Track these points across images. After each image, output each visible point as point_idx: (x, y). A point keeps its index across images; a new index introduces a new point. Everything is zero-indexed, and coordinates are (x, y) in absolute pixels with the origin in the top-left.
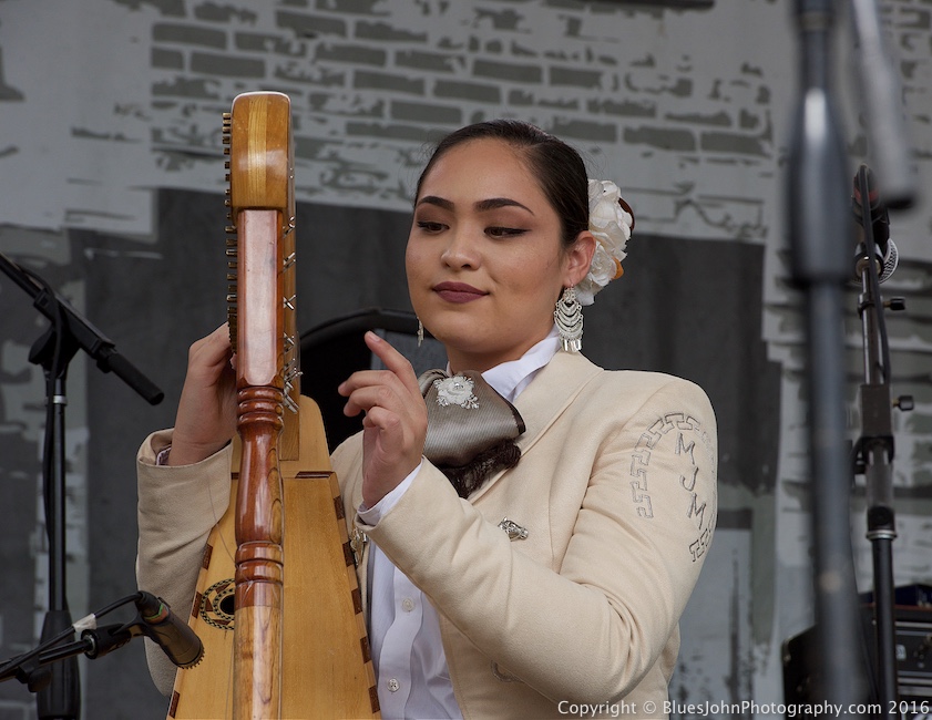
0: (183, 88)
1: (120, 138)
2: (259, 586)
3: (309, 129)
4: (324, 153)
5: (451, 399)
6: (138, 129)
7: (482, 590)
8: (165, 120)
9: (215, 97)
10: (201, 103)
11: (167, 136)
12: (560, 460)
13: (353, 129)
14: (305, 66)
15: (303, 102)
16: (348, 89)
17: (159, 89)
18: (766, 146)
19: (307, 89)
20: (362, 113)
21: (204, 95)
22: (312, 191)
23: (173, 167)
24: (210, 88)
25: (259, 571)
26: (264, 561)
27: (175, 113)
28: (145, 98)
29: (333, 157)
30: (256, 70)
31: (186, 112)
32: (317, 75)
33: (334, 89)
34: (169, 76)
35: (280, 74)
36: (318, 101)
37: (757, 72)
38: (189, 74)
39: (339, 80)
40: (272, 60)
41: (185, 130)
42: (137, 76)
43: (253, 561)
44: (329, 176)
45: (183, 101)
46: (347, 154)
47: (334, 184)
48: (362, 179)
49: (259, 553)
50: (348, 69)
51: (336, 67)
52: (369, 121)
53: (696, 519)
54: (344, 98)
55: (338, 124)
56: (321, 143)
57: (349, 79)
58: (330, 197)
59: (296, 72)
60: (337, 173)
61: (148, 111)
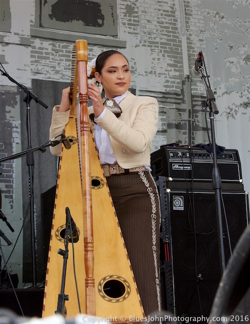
0: (36, 61)
1: (25, 70)
2: (85, 132)
3: (57, 69)
4: (60, 73)
5: (109, 105)
6: (28, 69)
7: (121, 130)
8: (33, 67)
9: (41, 63)
10: (39, 64)
11: (33, 70)
12: (131, 113)
13: (65, 69)
14: (57, 58)
15: (56, 64)
16: (64, 61)
17: (32, 62)
18: (136, 72)
19: (57, 62)
20: (67, 66)
21: (39, 63)
22: (58, 79)
23: (34, 75)
24: (40, 61)
25: (85, 129)
26: (86, 127)
27: (35, 66)
28: (29, 63)
29: (62, 73)
30: (48, 58)
31: (36, 66)
32: (59, 59)
33: (62, 62)
34: (34, 59)
35: (52, 59)
36: (59, 64)
37: (134, 59)
38: (37, 59)
39: (62, 60)
40: (51, 57)
41: (36, 69)
42: (28, 60)
43: (83, 127)
44: (61, 77)
45: (36, 64)
46: (64, 73)
47: (62, 78)
48: (67, 77)
49: (85, 126)
50: (64, 58)
51: (62, 58)
52: (68, 67)
53: (156, 120)
54: (63, 63)
55: (63, 68)
56: (60, 71)
57: (64, 60)
58: (61, 80)
59: (55, 59)
60: (62, 76)
61: (30, 66)
